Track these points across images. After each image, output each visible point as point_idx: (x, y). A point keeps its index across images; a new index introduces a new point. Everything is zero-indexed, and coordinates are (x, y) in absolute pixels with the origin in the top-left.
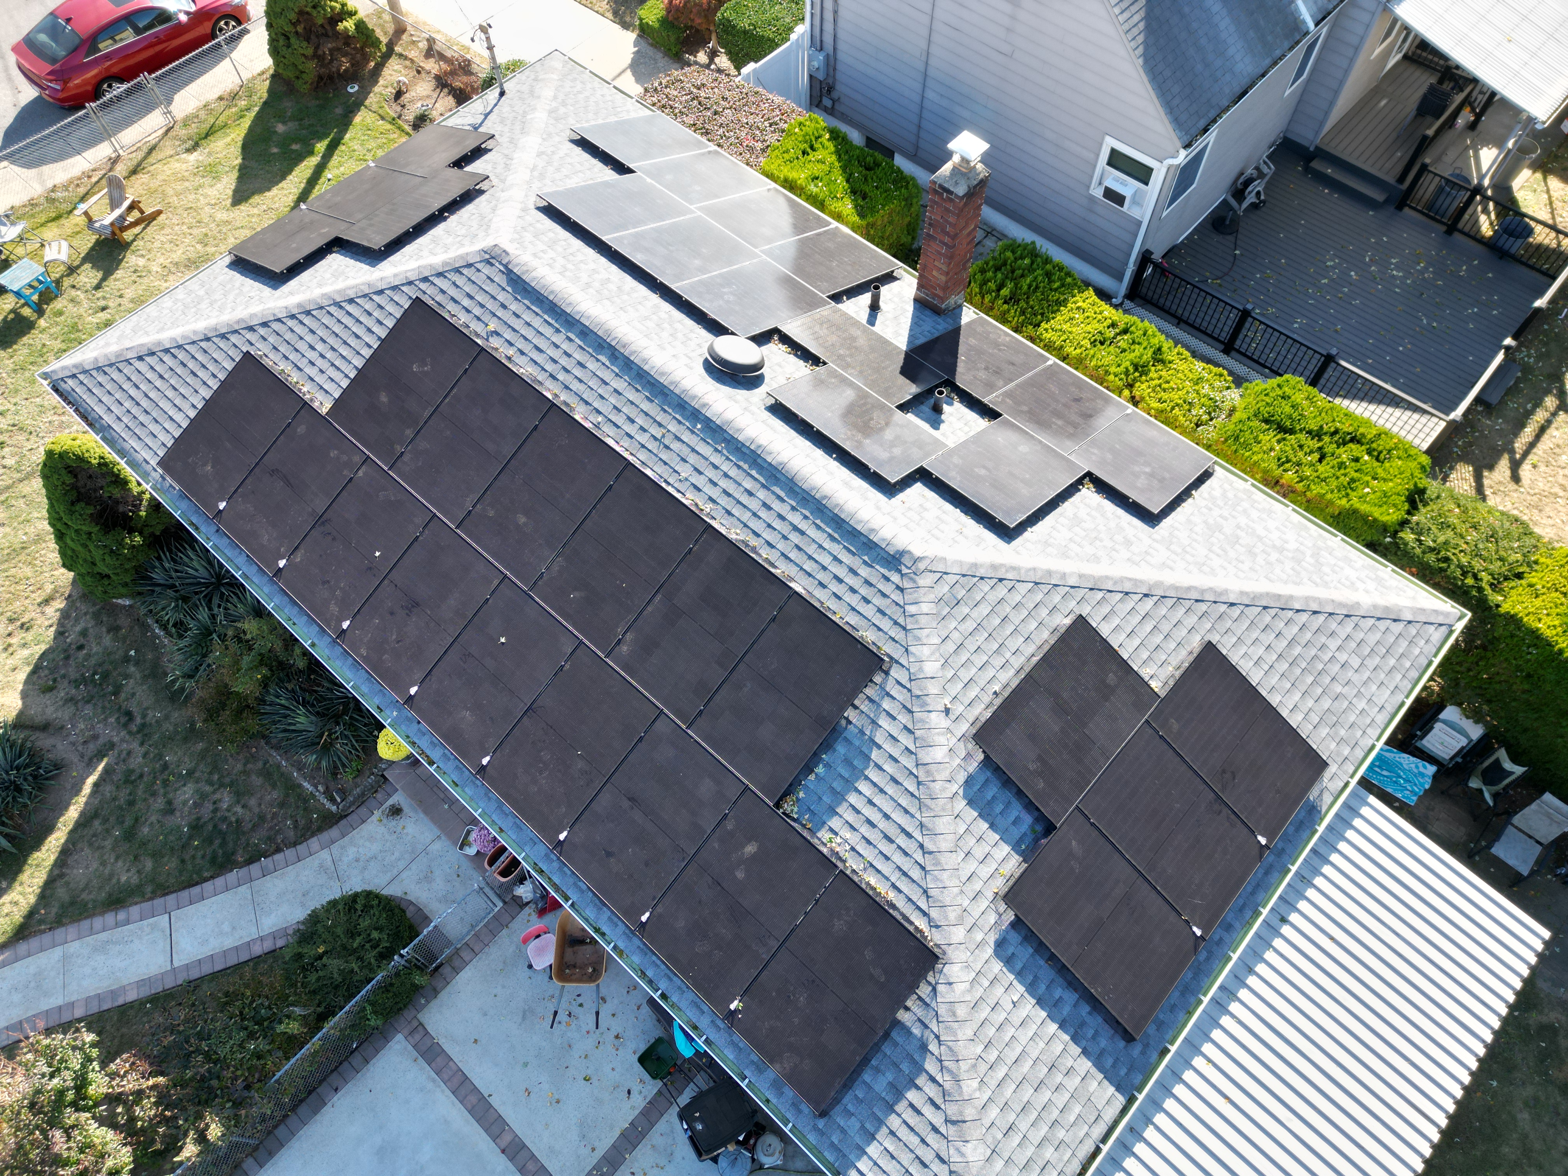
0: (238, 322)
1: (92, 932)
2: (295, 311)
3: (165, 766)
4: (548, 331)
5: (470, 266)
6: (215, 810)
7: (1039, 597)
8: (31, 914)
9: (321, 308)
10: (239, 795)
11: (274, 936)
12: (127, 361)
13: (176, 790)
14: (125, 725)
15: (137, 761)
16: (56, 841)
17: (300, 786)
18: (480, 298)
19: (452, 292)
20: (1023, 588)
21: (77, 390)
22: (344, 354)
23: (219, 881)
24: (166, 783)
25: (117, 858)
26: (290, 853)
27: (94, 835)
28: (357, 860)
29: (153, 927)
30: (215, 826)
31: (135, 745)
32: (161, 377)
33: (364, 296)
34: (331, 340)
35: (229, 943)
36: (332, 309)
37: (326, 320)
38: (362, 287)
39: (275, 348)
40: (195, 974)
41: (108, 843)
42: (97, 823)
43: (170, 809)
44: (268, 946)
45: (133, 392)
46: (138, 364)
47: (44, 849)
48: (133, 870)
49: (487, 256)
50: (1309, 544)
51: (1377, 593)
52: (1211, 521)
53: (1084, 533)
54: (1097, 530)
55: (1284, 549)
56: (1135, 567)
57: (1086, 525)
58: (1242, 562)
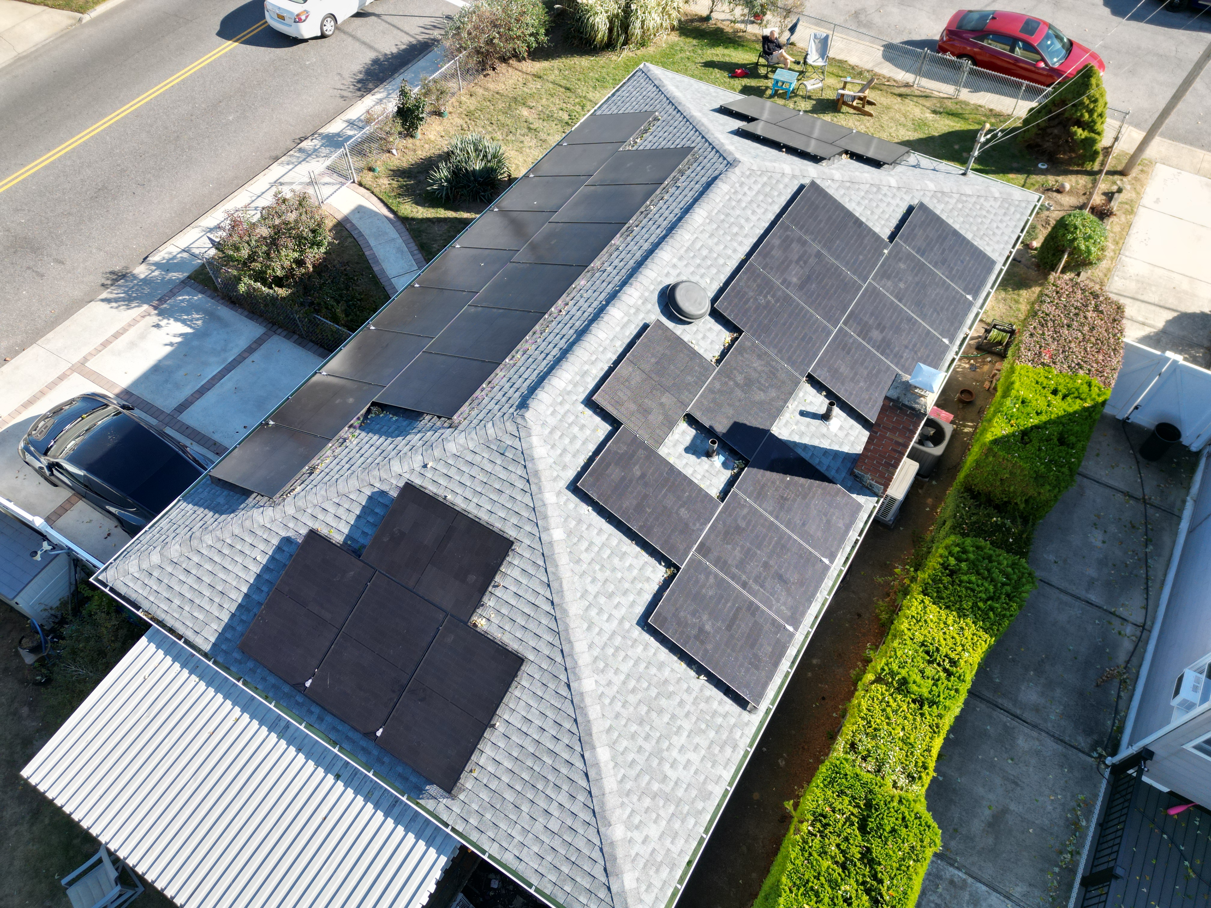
1: (407, 244)
2: (687, 117)
4: (681, 205)
5: (725, 159)
7: (525, 514)
8: (413, 219)
16: (451, 214)
18: (703, 172)
19: (706, 160)
20: (527, 499)
21: (636, 77)
32: (645, 96)
34: (671, 135)
36: (690, 128)
37: (683, 129)
38: (706, 132)
39: (664, 121)
45: (635, 93)
46: (651, 87)
47: (445, 212)
49: (731, 162)
50: (680, 793)
51: (633, 853)
52: (671, 688)
53: (605, 556)
54: (614, 570)
55: (662, 760)
56: (579, 595)
57: (616, 561)
58: (623, 706)
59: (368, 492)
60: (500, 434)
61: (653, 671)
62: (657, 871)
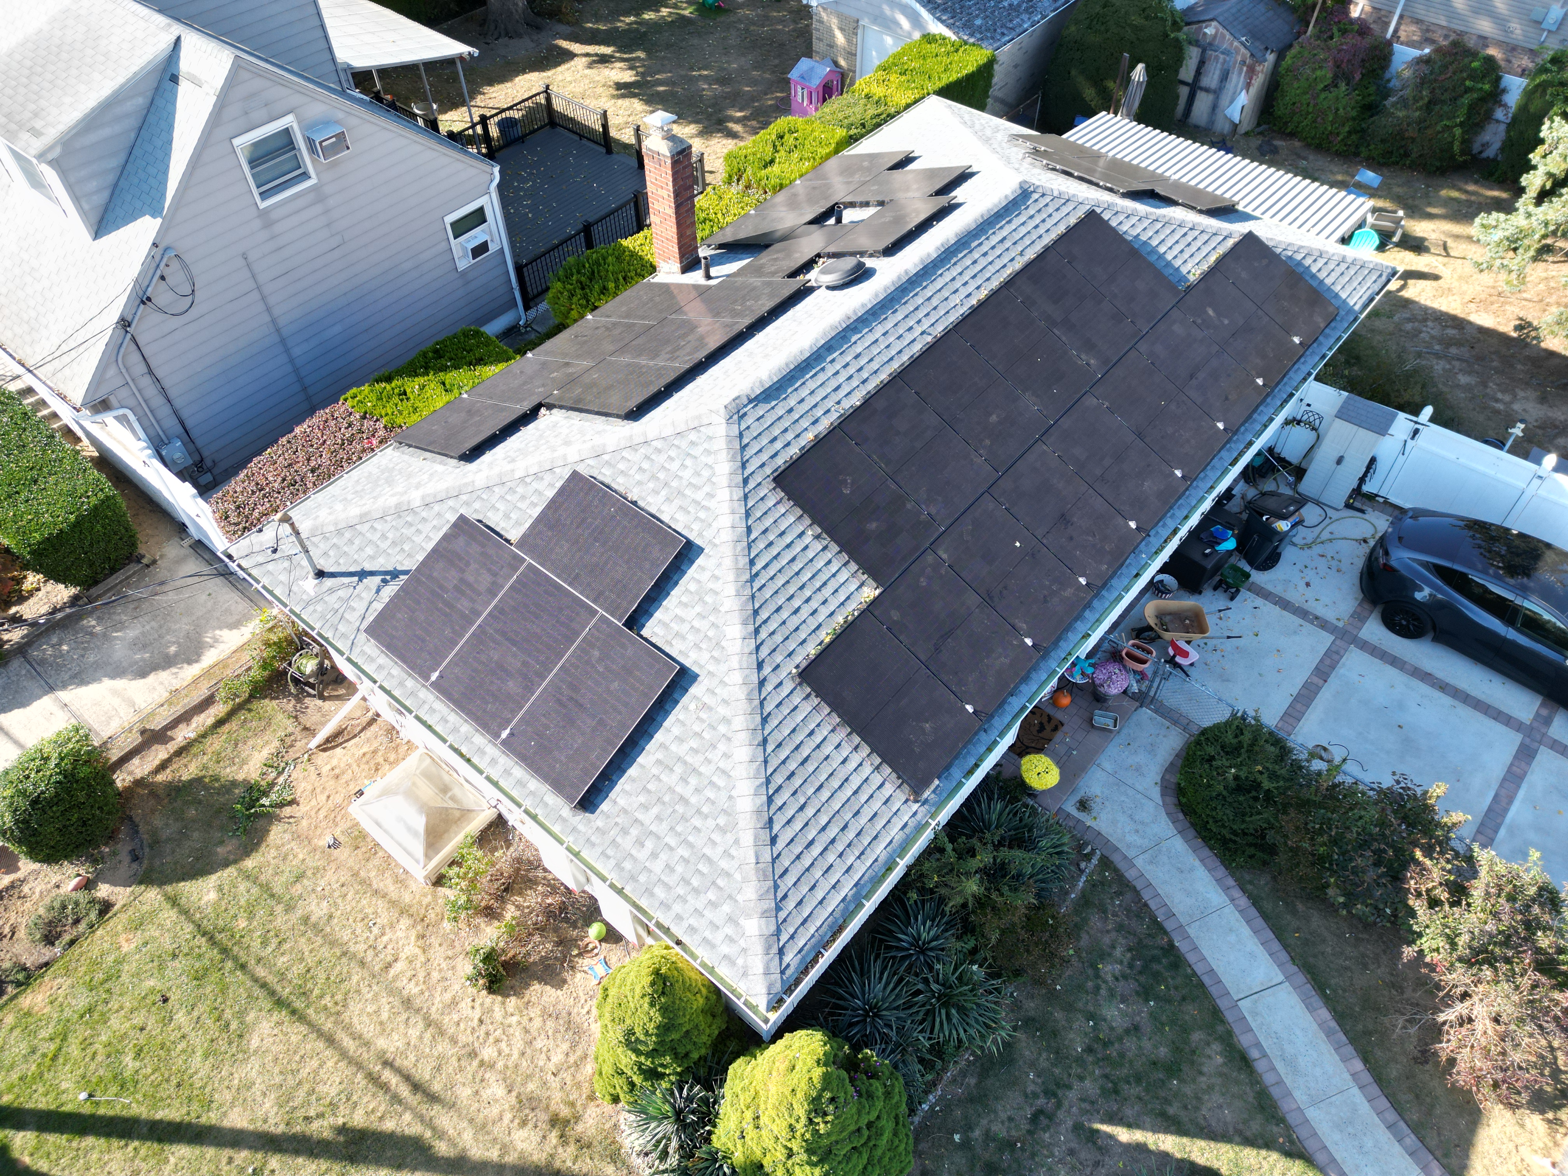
0: (750, 700)
2: (751, 628)
3: (1089, 1050)
5: (741, 435)
6: (1125, 977)
10: (1104, 956)
11: (1226, 889)
12: (774, 861)
13: (1112, 1029)
15: (1091, 1087)
17: (1083, 891)
18: (776, 431)
19: (764, 457)
21: (801, 944)
23: (1191, 958)
24: (1106, 1044)
25: (1201, 1073)
26: (1146, 896)
27: (1185, 1107)
28: (1137, 831)
29: (1255, 1014)
30: (1140, 973)
31: (1072, 1095)
32: (802, 808)
35: (1245, 931)
39: (790, 655)
40: (1284, 956)
41: (1188, 1090)
42: (1171, 1111)
43: (1135, 1029)
44: (1237, 893)
48: (1208, 1051)
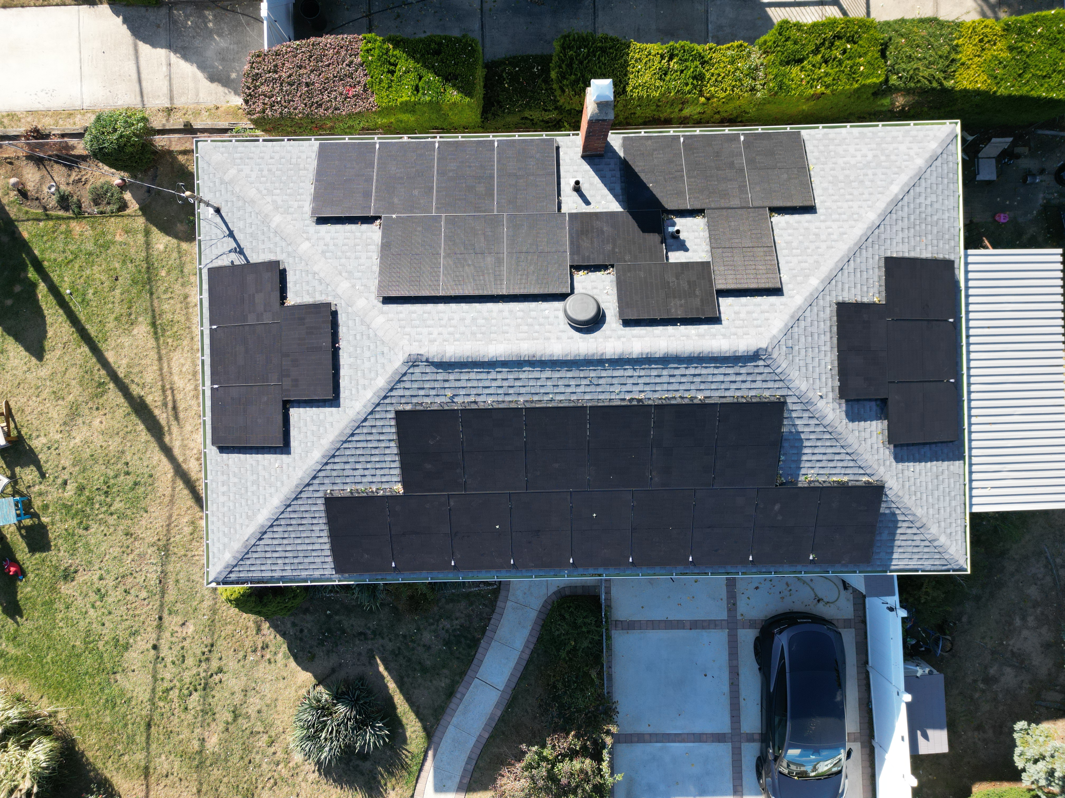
0: (297, 487)
1: (455, 711)
2: (325, 461)
3: (404, 636)
4: (483, 376)
5: (405, 374)
6: (447, 631)
7: (815, 309)
8: (425, 729)
9: (339, 449)
10: (449, 618)
11: (526, 646)
12: (254, 545)
13: (421, 639)
14: (366, 639)
15: (390, 646)
16: (399, 699)
17: (471, 592)
18: (427, 385)
19: (407, 393)
20: (808, 313)
21: (241, 575)
22: (377, 460)
23: (480, 650)
24: (413, 641)
25: (431, 681)
26: (495, 616)
27: (411, 684)
28: (525, 594)
29: (476, 687)
30: (455, 636)
31: (381, 641)
32: (283, 538)
33: (358, 427)
34: (362, 459)
35: (512, 664)
36: (346, 445)
37: (348, 452)
38: (352, 424)
39: (333, 484)
40: (513, 685)
41: (420, 681)
42: (406, 679)
43: (428, 648)
44: (528, 652)
45: (275, 555)
46: (262, 542)
47: (398, 706)
48: (443, 679)
49: (411, 364)
50: (874, 146)
51: (921, 150)
52: (831, 178)
53: (799, 251)
54: (801, 242)
55: (869, 162)
56: (833, 250)
57: (795, 244)
58: (863, 194)
59: (851, 425)
60: (783, 357)
61: (831, 191)
62: (916, 136)
